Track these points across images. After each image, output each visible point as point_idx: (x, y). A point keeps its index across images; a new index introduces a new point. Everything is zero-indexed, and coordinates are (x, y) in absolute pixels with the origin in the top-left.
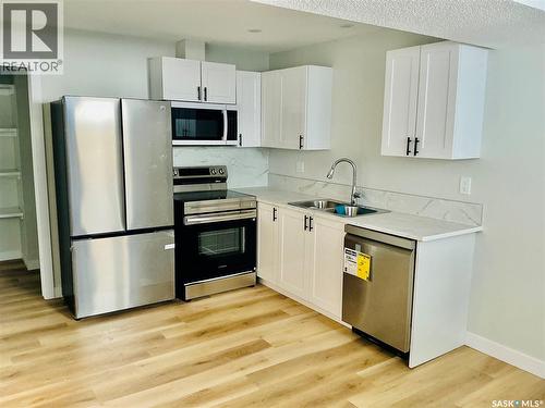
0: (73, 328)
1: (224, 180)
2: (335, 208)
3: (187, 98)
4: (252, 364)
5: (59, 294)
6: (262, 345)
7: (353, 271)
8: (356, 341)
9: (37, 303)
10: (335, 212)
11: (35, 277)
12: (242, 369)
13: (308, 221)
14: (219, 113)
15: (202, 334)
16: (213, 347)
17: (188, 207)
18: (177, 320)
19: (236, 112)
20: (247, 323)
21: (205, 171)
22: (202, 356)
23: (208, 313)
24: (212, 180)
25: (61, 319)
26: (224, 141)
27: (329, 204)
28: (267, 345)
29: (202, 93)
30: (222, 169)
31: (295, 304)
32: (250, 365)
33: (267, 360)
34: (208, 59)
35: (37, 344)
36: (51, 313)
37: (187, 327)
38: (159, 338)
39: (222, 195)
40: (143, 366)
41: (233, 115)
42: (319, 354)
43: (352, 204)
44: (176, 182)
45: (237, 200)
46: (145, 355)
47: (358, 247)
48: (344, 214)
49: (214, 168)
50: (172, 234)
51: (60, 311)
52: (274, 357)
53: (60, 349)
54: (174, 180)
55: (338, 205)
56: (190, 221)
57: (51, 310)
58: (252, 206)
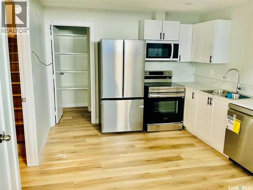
0: (100, 137)
1: (170, 78)
2: (227, 94)
3: (155, 39)
4: (172, 166)
5: (98, 122)
6: (179, 158)
7: (231, 128)
8: (230, 164)
9: (89, 125)
10: (226, 97)
11: (89, 114)
12: (166, 167)
13: (210, 100)
14: (170, 45)
15: (152, 148)
16: (155, 154)
17: (151, 89)
18: (142, 140)
19: (178, 44)
20: (174, 147)
21: (161, 73)
22: (150, 158)
23: (157, 139)
24: (165, 78)
25: (96, 132)
26: (171, 59)
27: (224, 92)
28: (182, 159)
29: (162, 35)
30: (170, 72)
31: (200, 141)
32: (171, 166)
33: (179, 166)
34: (166, 19)
35: (85, 141)
36: (93, 129)
37: (146, 144)
38: (133, 146)
39: (169, 85)
40: (123, 157)
41: (176, 46)
42: (208, 167)
43: (237, 93)
44: (146, 78)
45: (176, 87)
46: (125, 153)
47: (235, 116)
48: (231, 98)
49: (166, 72)
50: (142, 101)
51: (96, 129)
52: (183, 165)
53: (93, 145)
54: (145, 77)
55: (228, 93)
56: (151, 96)
57: (94, 128)
58: (182, 90)
